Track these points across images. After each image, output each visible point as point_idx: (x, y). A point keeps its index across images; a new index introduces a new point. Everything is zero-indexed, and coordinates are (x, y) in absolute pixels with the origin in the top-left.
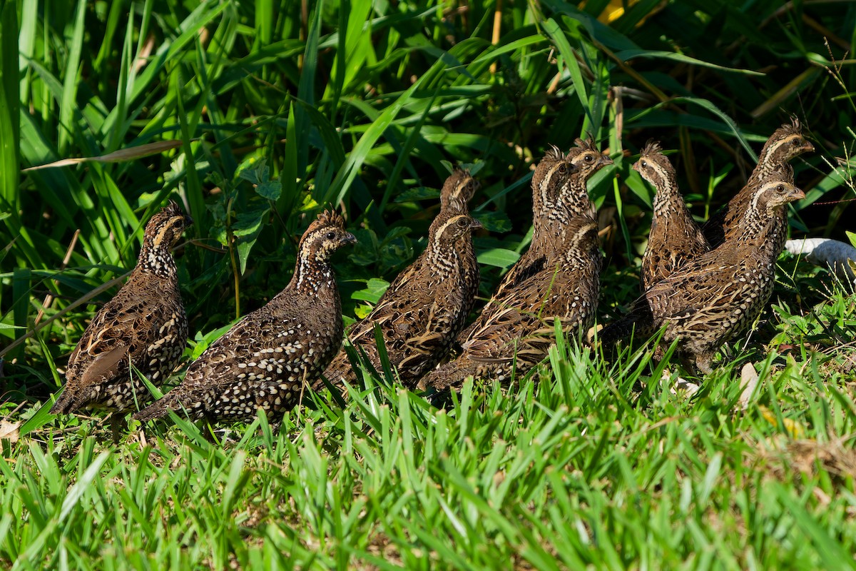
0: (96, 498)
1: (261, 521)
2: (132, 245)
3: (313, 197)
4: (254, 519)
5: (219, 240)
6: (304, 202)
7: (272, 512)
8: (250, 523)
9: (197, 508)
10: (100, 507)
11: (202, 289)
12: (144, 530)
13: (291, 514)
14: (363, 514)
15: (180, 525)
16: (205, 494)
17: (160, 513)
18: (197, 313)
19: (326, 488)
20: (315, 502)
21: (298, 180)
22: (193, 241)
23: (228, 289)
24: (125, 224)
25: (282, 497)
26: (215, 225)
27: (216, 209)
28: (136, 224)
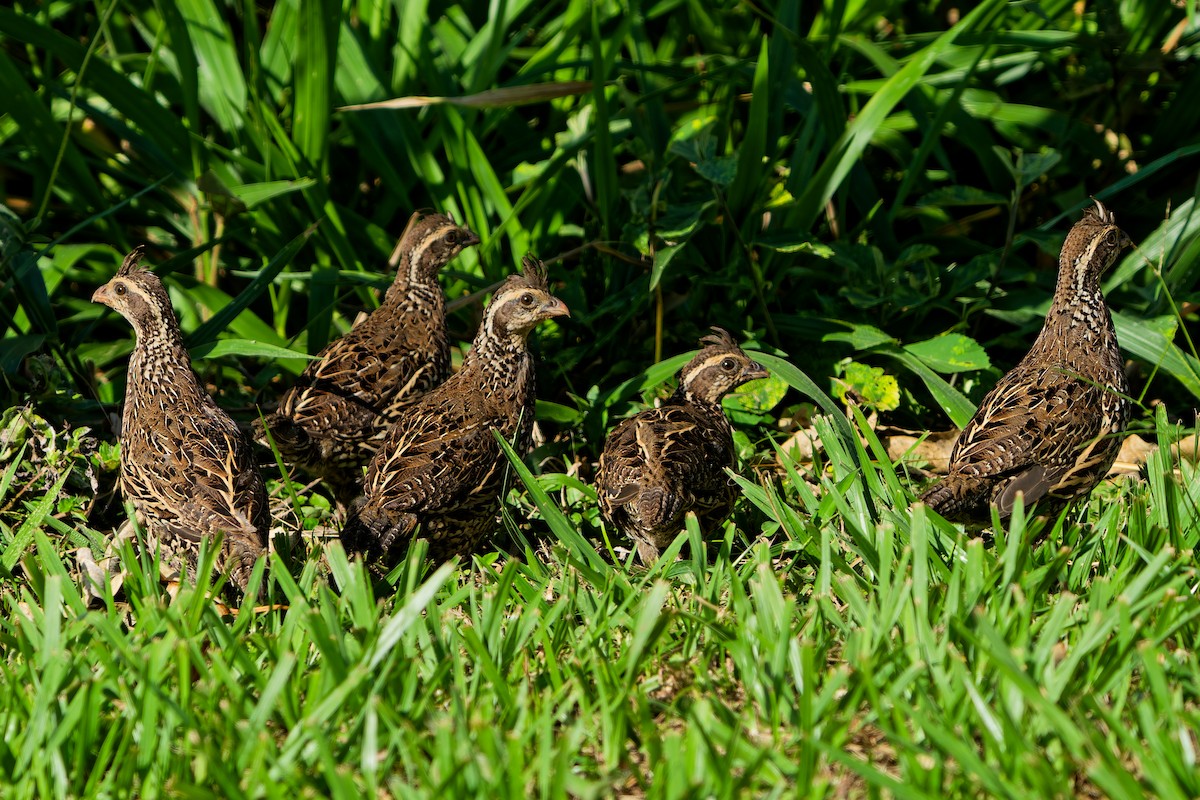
0: (425, 640)
1: (681, 694)
2: (498, 244)
3: (787, 188)
4: (668, 689)
5: (637, 245)
6: (774, 193)
7: (700, 679)
8: (661, 695)
9: (581, 663)
10: (430, 654)
11: (607, 321)
12: (498, 693)
13: (727, 685)
14: (841, 693)
15: (554, 690)
16: (595, 644)
17: (524, 669)
18: (595, 358)
19: (788, 648)
20: (767, 668)
21: (765, 159)
22: (596, 243)
23: (644, 323)
24: (490, 211)
25: (715, 659)
26: (632, 221)
27: (635, 196)
28: (507, 212)
